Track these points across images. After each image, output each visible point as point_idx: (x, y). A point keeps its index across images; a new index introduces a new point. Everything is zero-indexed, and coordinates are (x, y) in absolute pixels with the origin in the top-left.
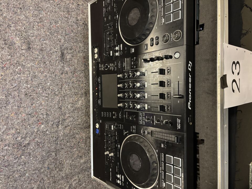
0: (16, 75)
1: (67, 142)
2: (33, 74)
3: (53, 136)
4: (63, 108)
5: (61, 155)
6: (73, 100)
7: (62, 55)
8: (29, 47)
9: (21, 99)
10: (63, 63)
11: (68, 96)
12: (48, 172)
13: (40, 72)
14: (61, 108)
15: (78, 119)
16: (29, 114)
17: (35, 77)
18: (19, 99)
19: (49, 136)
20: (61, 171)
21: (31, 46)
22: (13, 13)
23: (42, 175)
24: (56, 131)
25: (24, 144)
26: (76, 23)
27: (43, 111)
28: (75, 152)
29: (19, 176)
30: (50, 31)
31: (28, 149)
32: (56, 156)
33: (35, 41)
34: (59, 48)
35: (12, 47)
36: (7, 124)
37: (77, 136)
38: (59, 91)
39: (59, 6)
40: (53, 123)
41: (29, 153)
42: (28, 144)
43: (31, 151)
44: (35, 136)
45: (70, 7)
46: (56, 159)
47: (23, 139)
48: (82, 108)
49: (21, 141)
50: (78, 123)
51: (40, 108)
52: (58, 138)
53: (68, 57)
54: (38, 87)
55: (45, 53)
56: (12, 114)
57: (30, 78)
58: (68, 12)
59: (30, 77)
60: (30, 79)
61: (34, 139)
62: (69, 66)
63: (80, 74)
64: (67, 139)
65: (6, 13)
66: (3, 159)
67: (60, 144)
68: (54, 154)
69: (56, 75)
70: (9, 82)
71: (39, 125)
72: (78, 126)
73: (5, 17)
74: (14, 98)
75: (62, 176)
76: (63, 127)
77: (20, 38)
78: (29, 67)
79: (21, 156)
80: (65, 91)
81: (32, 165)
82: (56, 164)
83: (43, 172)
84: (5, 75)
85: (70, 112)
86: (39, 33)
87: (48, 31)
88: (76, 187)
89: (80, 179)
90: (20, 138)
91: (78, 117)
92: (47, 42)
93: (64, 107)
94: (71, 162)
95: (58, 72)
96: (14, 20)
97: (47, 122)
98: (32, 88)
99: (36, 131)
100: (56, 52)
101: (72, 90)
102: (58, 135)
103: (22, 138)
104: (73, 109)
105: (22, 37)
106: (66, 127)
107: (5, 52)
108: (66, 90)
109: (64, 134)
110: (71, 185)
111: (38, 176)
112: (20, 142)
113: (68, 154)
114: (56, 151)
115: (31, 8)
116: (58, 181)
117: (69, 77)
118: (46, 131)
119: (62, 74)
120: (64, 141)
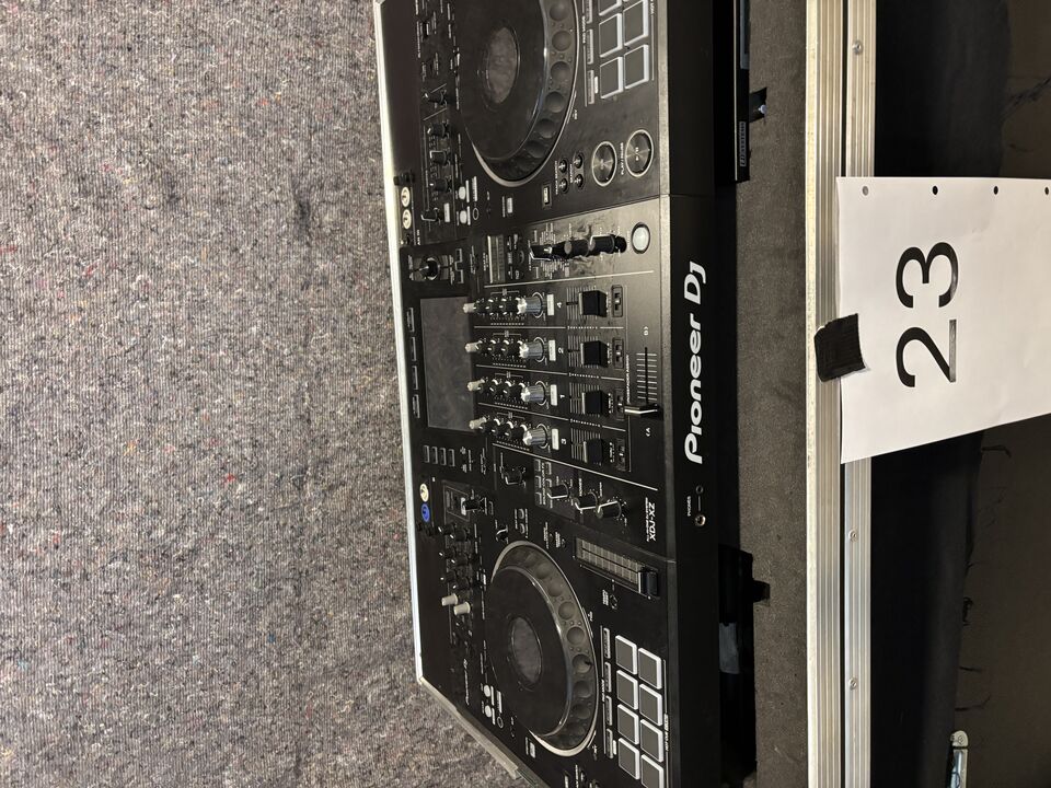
0: (133, 303)
1: (340, 543)
2: (193, 296)
3: (281, 523)
4: (316, 420)
5: (315, 592)
6: (354, 386)
7: (303, 213)
8: (172, 196)
9: (156, 392)
10: (308, 244)
11: (334, 371)
12: (270, 651)
13: (221, 288)
14: (309, 421)
15: (380, 458)
16: (190, 446)
17: (202, 306)
18: (150, 394)
19: (266, 523)
20: (320, 647)
21: (178, 191)
22: (102, 69)
23: (251, 661)
24: (295, 506)
25: (178, 551)
26: (352, 79)
27: (240, 432)
28: (372, 583)
29: (167, 662)
30: (248, 124)
31: (193, 569)
32: (298, 595)
33: (193, 169)
34: (288, 185)
35: (111, 202)
36: (111, 483)
37: (377, 521)
38: (297, 353)
39: (275, 16)
40: (281, 477)
41: (198, 582)
42: (194, 551)
43: (205, 577)
44: (216, 523)
45: (323, 13)
46: (299, 607)
47: (174, 536)
48: (391, 415)
49: (168, 541)
50: (378, 473)
51: (227, 422)
52: (302, 529)
53: (327, 218)
54: (214, 344)
55: (233, 213)
56: (126, 446)
57: (182, 314)
58: (317, 34)
59: (183, 310)
60: (186, 317)
61: (212, 535)
62: (330, 253)
63: (378, 282)
64: (340, 532)
65: (78, 73)
66: (109, 604)
67: (313, 553)
68: (289, 588)
69: (281, 293)
70: (108, 333)
71: (227, 485)
72: (380, 482)
73: (76, 90)
74: (131, 388)
75: (325, 668)
76: (319, 489)
77: (134, 165)
78: (178, 272)
79: (169, 595)
80: (322, 354)
81: (214, 626)
82: (300, 623)
83: (255, 650)
84: (94, 307)
85: (346, 433)
86: (207, 137)
87: (241, 124)
88: (383, 706)
89: (394, 681)
90: (161, 532)
91: (377, 448)
92: (240, 167)
93: (321, 414)
94: (356, 617)
95: (288, 282)
96: (107, 96)
97: (257, 472)
98: (192, 348)
99: (217, 504)
100: (277, 202)
101: (348, 349)
102: (301, 520)
103: (169, 531)
104: (355, 418)
105: (141, 158)
106: (331, 488)
107: (84, 222)
108: (324, 348)
109: (325, 513)
110: (363, 697)
111: (234, 665)
112: (164, 546)
113: (344, 586)
114: (297, 577)
115: (168, 41)
116: (313, 683)
117: (336, 299)
118: (256, 505)
119: (305, 286)
120: (324, 542)
